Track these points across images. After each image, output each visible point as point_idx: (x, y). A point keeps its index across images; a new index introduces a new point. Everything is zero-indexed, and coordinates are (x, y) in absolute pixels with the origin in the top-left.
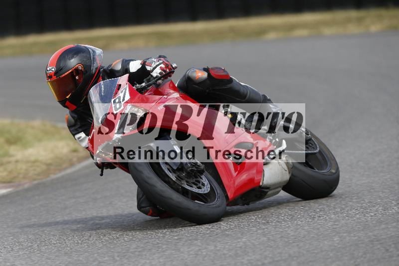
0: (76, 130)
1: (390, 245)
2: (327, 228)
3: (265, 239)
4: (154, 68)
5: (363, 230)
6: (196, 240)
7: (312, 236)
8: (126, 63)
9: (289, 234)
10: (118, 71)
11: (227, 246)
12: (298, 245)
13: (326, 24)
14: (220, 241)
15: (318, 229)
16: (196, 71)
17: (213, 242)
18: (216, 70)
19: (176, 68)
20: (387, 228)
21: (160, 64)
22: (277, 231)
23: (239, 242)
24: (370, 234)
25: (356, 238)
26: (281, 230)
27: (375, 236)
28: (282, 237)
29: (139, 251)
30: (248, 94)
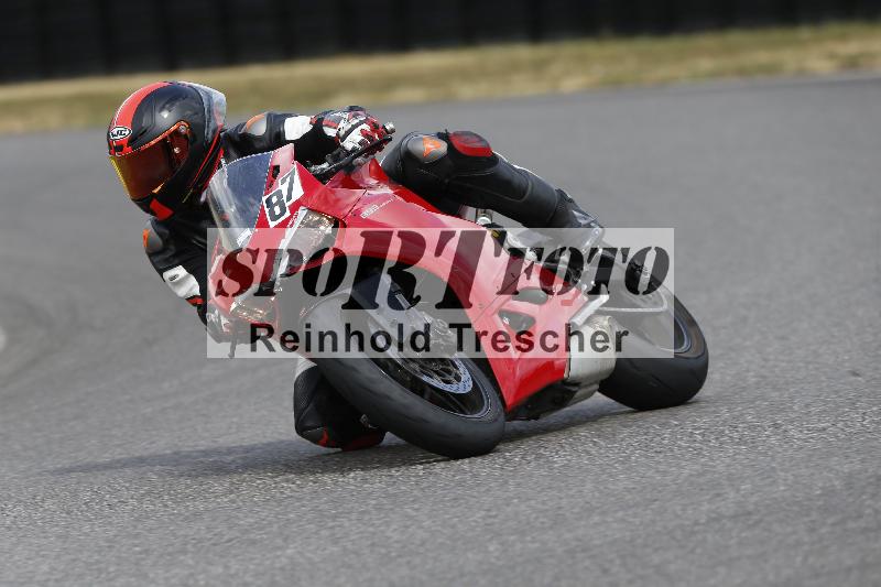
0: (166, 260)
1: (611, 561)
2: (473, 524)
3: (335, 549)
4: (348, 133)
5: (551, 528)
6: (184, 552)
7: (440, 540)
8: (276, 122)
9: (389, 538)
10: (259, 139)
11: (252, 567)
12: (409, 562)
13: (465, 75)
14: (235, 556)
15: (453, 526)
16: (422, 139)
17: (222, 556)
18: (466, 137)
19: (393, 131)
20: (606, 522)
21: (361, 123)
22: (361, 532)
23: (278, 557)
24: (568, 536)
25: (537, 545)
26: (371, 529)
27: (580, 540)
28: (373, 545)
29: (56, 580)
30: (530, 188)
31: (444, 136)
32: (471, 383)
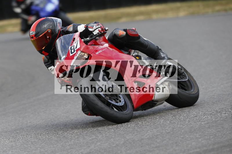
0: (49, 65)
8: (75, 27)
10: (71, 32)
16: (119, 31)
30: (148, 46)
31: (125, 30)
32: (124, 102)
